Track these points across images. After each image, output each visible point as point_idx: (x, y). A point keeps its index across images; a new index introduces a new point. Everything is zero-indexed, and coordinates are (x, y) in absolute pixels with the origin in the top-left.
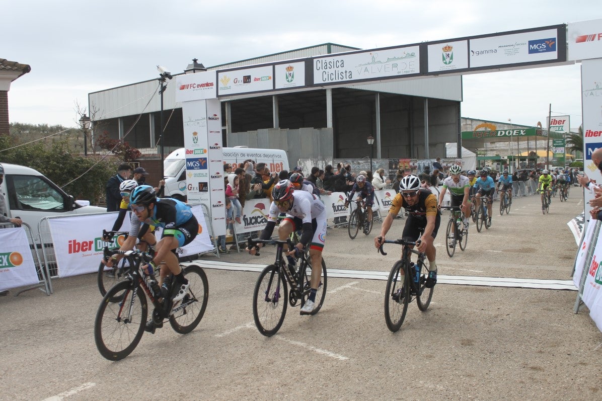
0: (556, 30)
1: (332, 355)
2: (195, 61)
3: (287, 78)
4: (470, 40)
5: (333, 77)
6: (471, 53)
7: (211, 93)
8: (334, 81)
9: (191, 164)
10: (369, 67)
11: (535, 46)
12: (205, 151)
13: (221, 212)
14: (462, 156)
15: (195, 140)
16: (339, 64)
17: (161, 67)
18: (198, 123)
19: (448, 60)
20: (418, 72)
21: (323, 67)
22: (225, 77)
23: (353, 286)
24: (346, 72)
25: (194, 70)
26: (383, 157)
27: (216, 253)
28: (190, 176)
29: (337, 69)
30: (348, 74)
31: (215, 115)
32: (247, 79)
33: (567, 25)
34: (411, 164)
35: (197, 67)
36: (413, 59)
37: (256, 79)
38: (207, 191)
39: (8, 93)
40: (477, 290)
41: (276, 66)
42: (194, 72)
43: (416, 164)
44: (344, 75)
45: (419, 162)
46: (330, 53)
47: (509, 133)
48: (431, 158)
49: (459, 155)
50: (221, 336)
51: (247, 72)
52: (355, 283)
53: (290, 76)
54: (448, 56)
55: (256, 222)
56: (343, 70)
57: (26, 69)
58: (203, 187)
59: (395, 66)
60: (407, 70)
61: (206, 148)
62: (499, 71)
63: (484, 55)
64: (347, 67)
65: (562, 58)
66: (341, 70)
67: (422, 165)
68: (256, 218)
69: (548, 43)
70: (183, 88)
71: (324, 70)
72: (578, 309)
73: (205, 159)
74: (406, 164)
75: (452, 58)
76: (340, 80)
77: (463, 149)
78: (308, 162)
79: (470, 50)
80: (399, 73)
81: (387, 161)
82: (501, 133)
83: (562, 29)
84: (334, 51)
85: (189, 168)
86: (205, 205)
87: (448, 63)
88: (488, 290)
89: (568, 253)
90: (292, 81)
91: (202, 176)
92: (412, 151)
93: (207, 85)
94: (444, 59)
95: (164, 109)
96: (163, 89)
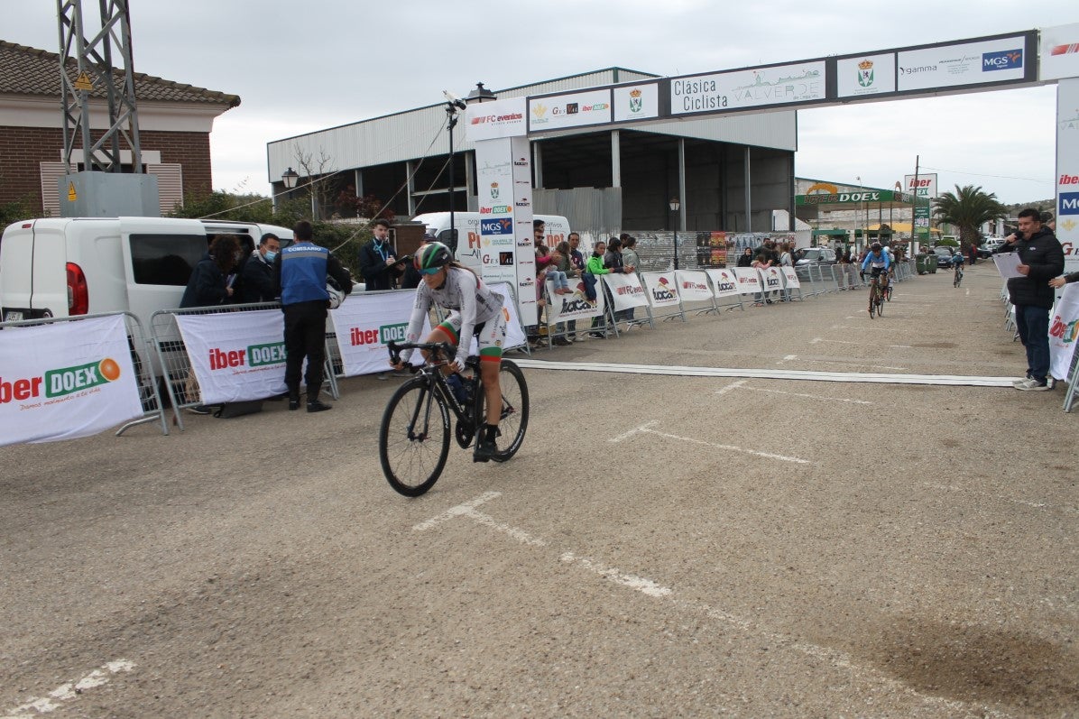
0: (1022, 39)
1: (785, 458)
2: (480, 85)
3: (632, 106)
4: (899, 53)
5: (700, 104)
6: (899, 70)
7: (519, 129)
8: (701, 110)
9: (489, 227)
10: (752, 91)
11: (991, 60)
12: (509, 209)
13: (530, 293)
14: (796, 229)
15: (495, 194)
16: (708, 87)
17: (449, 92)
18: (500, 170)
19: (866, 81)
20: (823, 96)
21: (685, 92)
22: (540, 106)
23: (743, 385)
24: (719, 97)
25: (480, 99)
26: (687, 230)
27: (526, 350)
28: (487, 243)
29: (705, 94)
30: (721, 101)
31: (523, 159)
32: (572, 108)
33: (1039, 32)
34: (727, 239)
35: (484, 95)
36: (815, 79)
37: (586, 109)
38: (512, 264)
39: (210, 134)
40: (918, 389)
41: (615, 90)
42: (480, 102)
43: (734, 240)
44: (716, 101)
45: (738, 236)
46: (617, 81)
47: (856, 197)
48: (753, 231)
49: (792, 228)
50: (616, 440)
51: (572, 99)
52: (741, 382)
53: (636, 103)
54: (866, 76)
55: (575, 308)
56: (714, 95)
57: (235, 101)
58: (506, 258)
59: (790, 88)
60: (808, 93)
61: (511, 204)
62: (936, 95)
63: (919, 73)
64: (720, 91)
65: (1031, 77)
66: (711, 94)
67: (741, 241)
68: (574, 304)
69: (1011, 56)
70: (476, 121)
71: (688, 95)
72: (1071, 406)
73: (510, 220)
74: (720, 240)
75: (872, 78)
76: (710, 109)
77: (797, 220)
78: (585, 235)
79: (899, 67)
80: (795, 98)
81: (694, 235)
82: (845, 197)
83: (1032, 37)
84: (623, 78)
85: (485, 233)
86: (510, 284)
87: (866, 84)
88: (929, 389)
89: (1003, 348)
90: (638, 110)
91: (507, 243)
92: (724, 223)
93: (513, 117)
94: (860, 79)
95: (454, 151)
96: (453, 123)
